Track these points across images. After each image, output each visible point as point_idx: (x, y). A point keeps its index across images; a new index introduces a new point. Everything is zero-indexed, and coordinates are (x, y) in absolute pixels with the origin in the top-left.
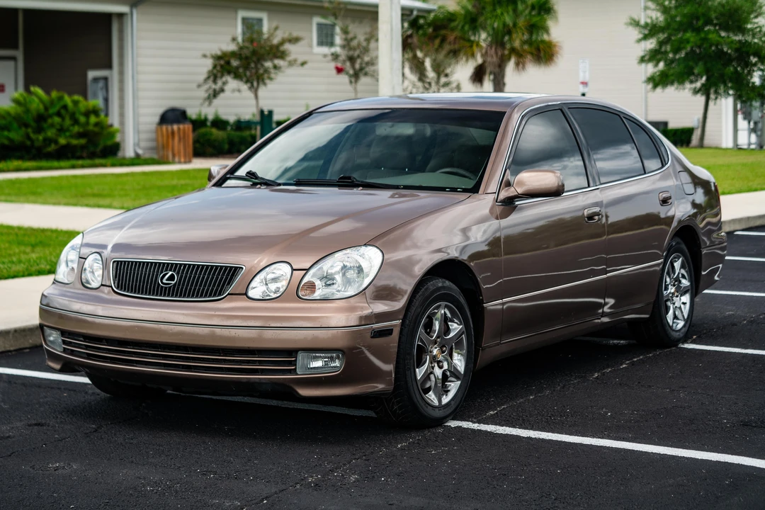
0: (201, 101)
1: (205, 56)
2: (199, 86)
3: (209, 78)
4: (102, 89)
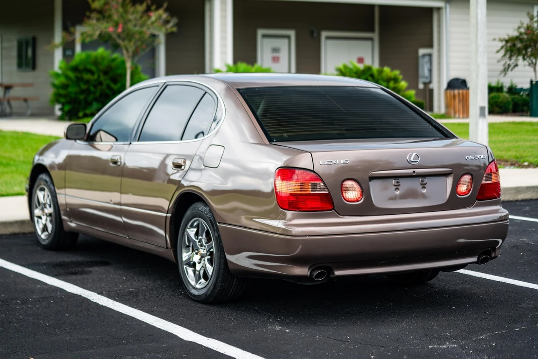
0: (499, 73)
1: (494, 40)
2: (499, 61)
3: (504, 55)
4: (426, 62)
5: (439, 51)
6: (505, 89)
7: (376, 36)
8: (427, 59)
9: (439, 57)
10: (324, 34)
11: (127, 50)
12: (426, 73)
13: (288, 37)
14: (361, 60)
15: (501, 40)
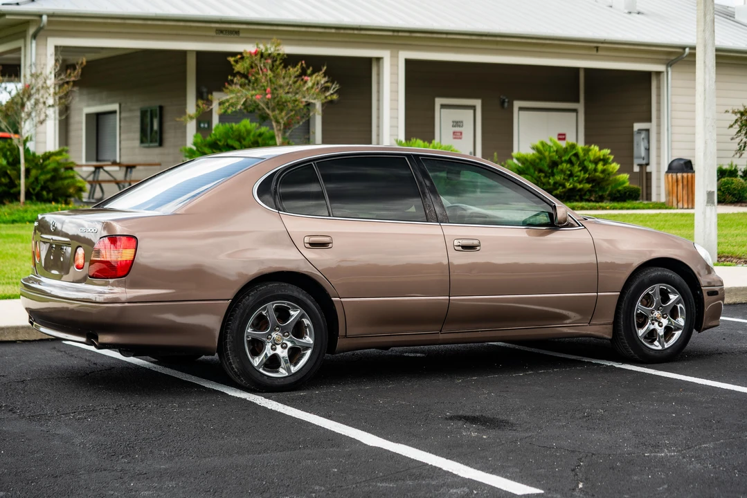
0: (734, 152)
1: (727, 111)
2: (732, 139)
3: (740, 131)
4: (643, 139)
5: (659, 125)
6: (740, 173)
7: (580, 106)
8: (643, 135)
9: (659, 133)
10: (517, 104)
11: (278, 122)
12: (643, 153)
13: (474, 108)
14: (562, 137)
15: (735, 113)
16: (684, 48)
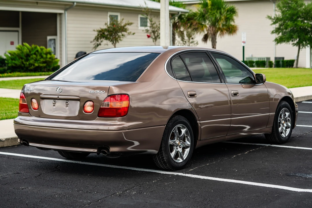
1: (94, 31)
4: (53, 44)
5: (61, 37)
7: (20, 29)
8: (53, 42)
9: (61, 41)
12: (53, 50)
14: (12, 43)
15: (97, 31)
16: (73, 3)
